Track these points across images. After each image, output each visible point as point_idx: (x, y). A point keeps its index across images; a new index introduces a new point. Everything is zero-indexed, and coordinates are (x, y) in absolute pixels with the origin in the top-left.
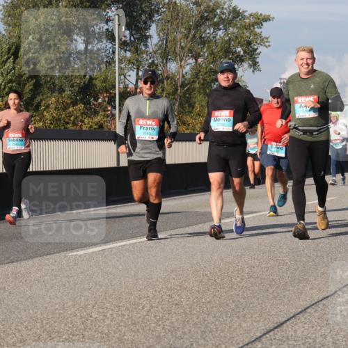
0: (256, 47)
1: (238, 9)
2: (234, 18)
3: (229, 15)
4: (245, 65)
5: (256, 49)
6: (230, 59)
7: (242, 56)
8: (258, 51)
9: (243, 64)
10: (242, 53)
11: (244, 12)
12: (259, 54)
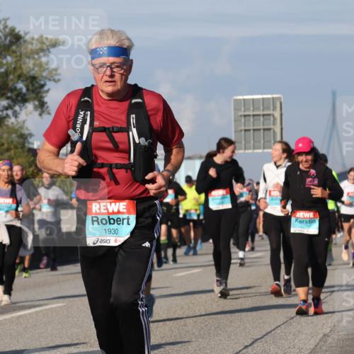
0: (42, 82)
1: (17, 31)
2: (12, 43)
3: (6, 39)
4: (30, 106)
5: (43, 86)
6: (8, 98)
7: (24, 95)
8: (46, 88)
9: (27, 104)
10: (24, 90)
11: (26, 34)
12: (47, 91)
